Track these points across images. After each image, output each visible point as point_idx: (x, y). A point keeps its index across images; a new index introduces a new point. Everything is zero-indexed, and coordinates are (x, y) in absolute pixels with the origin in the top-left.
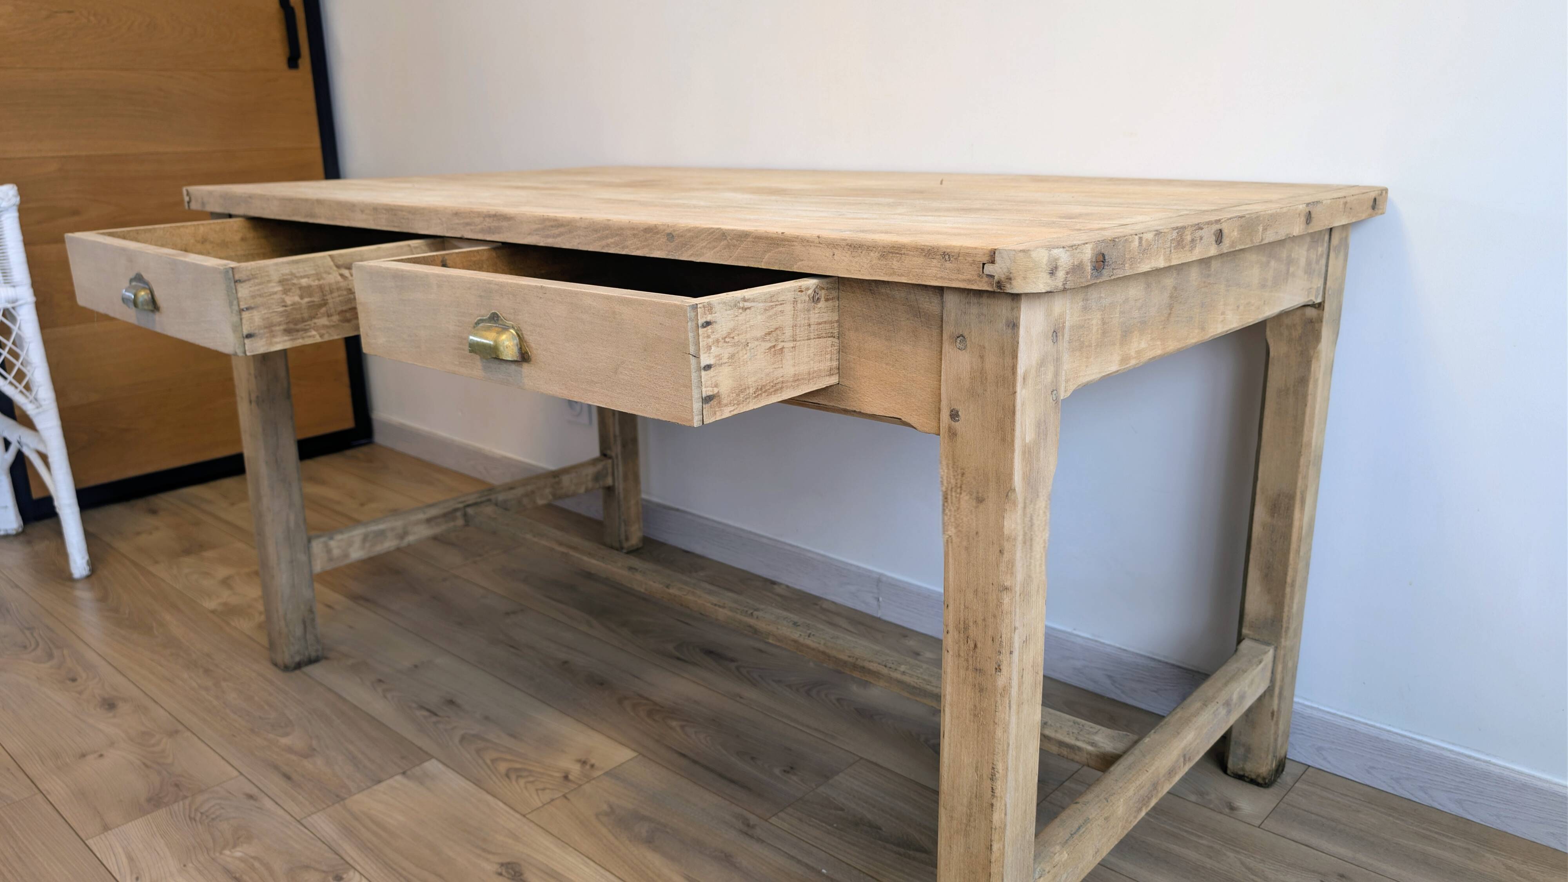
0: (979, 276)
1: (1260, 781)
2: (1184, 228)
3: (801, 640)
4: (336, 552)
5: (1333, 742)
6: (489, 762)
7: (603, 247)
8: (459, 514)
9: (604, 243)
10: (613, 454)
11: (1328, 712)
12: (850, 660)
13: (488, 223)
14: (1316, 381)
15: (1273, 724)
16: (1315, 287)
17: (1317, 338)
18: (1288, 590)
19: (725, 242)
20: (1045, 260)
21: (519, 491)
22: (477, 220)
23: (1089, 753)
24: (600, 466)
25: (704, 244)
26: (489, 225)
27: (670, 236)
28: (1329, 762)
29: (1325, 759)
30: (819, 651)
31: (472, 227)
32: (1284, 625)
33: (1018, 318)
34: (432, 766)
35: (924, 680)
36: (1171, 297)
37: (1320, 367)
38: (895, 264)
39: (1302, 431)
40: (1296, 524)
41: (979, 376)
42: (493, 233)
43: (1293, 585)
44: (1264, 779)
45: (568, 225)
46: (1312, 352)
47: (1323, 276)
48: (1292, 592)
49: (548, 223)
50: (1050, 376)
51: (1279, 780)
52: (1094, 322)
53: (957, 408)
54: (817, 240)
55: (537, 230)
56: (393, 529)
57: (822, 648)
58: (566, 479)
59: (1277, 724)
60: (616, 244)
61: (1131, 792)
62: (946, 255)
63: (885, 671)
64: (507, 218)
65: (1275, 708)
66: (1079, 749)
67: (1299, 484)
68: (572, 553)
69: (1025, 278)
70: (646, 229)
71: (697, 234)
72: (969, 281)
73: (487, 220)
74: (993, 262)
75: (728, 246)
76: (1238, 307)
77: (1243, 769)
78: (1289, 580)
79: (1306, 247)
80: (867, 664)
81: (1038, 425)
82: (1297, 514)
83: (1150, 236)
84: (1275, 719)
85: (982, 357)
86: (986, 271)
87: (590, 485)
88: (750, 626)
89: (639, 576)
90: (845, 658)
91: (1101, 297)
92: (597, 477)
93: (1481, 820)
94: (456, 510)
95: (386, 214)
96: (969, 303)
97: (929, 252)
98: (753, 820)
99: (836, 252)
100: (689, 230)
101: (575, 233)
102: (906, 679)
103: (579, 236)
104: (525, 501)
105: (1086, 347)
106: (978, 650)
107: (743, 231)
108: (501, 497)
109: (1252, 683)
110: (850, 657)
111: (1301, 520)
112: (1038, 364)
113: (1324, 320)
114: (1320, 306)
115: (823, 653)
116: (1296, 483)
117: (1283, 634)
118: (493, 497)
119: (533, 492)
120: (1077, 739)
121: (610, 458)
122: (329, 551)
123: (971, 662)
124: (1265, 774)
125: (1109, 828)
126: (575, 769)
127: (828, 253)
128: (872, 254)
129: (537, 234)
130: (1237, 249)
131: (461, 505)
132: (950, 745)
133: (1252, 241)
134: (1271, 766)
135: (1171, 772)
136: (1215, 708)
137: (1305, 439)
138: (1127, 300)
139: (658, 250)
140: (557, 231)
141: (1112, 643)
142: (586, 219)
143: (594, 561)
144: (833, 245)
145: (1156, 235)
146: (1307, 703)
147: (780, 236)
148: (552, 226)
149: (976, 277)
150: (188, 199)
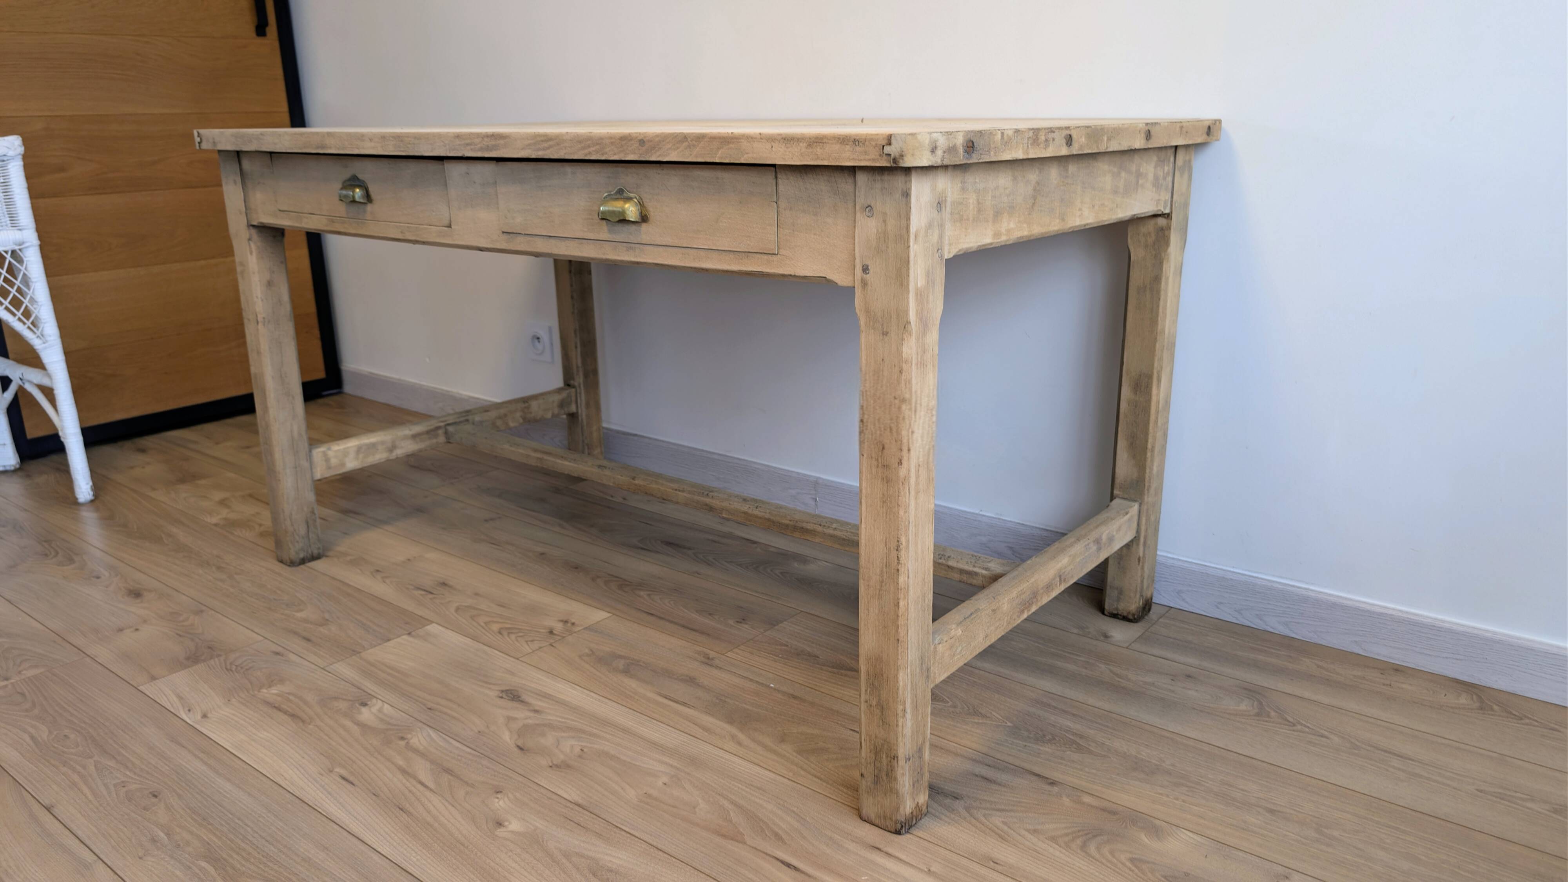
0: (880, 155)
1: (1131, 617)
2: (1038, 130)
3: (750, 511)
4: (334, 461)
5: (1190, 585)
6: (483, 624)
7: (586, 155)
8: (440, 432)
9: (586, 151)
10: (576, 384)
11: (1186, 561)
12: (791, 523)
13: (487, 142)
14: (1167, 279)
15: (1139, 568)
16: (1163, 199)
17: (1167, 243)
18: (1149, 454)
19: (687, 143)
20: (927, 142)
21: (493, 414)
22: (477, 141)
24: (564, 394)
25: (670, 146)
26: (487, 144)
27: (642, 142)
28: (1187, 602)
29: (1184, 600)
30: (766, 519)
31: (472, 147)
32: (1146, 485)
33: (910, 189)
34: (433, 628)
35: (852, 533)
36: (1035, 190)
37: (1170, 267)
38: (819, 150)
39: (1157, 321)
40: (1154, 398)
41: (883, 236)
42: (491, 151)
43: (1153, 451)
44: (1133, 615)
45: (556, 139)
46: (1163, 255)
47: (1170, 191)
48: (1152, 456)
49: (539, 139)
50: (935, 238)
51: (1146, 617)
52: (971, 201)
53: (867, 263)
54: (759, 137)
55: (529, 145)
56: (383, 443)
57: (767, 516)
58: (534, 404)
59: (1143, 568)
60: (597, 152)
61: (1014, 594)
62: (856, 141)
63: (820, 529)
64: (503, 137)
65: (1141, 555)
67: (1156, 365)
68: (546, 457)
69: (913, 155)
70: (621, 138)
71: (664, 138)
72: (873, 160)
73: (486, 139)
74: (890, 144)
75: (689, 146)
76: (1094, 206)
77: (1117, 609)
78: (1149, 446)
79: (1153, 165)
80: (805, 525)
81: (927, 275)
82: (1154, 391)
83: (1011, 133)
84: (1141, 564)
85: (885, 221)
86: (885, 152)
87: (556, 411)
88: (706, 505)
89: (607, 472)
90: (787, 522)
91: (976, 182)
92: (562, 404)
93: (1303, 637)
94: (438, 428)
95: (393, 141)
96: (875, 180)
97: (843, 140)
98: (712, 654)
99: (774, 145)
100: (657, 136)
101: (562, 145)
102: (837, 533)
103: (565, 147)
104: (499, 423)
105: (965, 220)
106: (885, 451)
107: (701, 134)
108: (477, 418)
109: (1119, 529)
110: (790, 521)
111: (1158, 395)
112: (926, 227)
113: (1172, 228)
114: (1168, 216)
115: (769, 520)
116: (1153, 365)
117: (1146, 491)
118: (470, 418)
119: (505, 415)
120: (974, 566)
121: (574, 387)
122: (327, 460)
123: (880, 461)
124: (1134, 611)
125: (997, 619)
126: (558, 627)
127: (768, 146)
128: (801, 144)
129: (529, 149)
130: (1085, 152)
131: (442, 424)
132: (866, 528)
133: (1098, 147)
134: (1139, 604)
135: (1049, 587)
136: (1086, 543)
137: (1160, 327)
138: (997, 188)
139: (632, 154)
140: (546, 145)
141: (1012, 520)
142: (572, 133)
143: (566, 463)
144: (771, 139)
145: (1015, 132)
146: (1170, 555)
147: (730, 136)
148: (542, 141)
149: (878, 157)
150: (199, 139)
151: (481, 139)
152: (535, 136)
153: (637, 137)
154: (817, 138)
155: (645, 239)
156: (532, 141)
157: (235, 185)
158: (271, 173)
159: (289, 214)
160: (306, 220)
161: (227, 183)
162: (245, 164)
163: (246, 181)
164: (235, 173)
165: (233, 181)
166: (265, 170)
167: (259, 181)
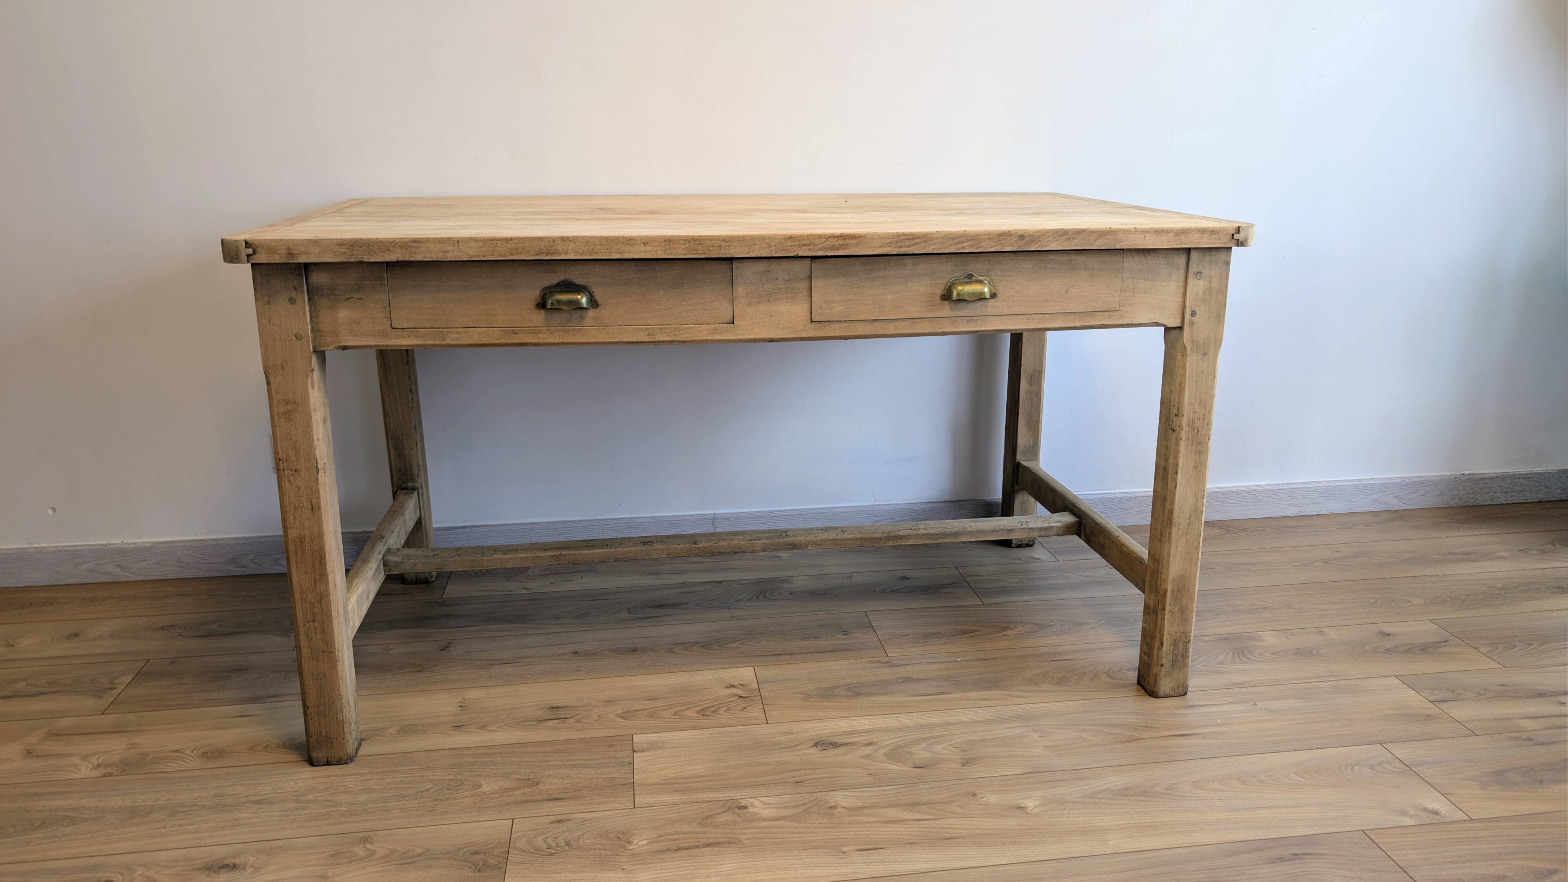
0: (1230, 240)
3: (839, 537)
6: (674, 717)
7: (959, 249)
8: (381, 565)
9: (960, 246)
10: (417, 485)
12: (884, 535)
13: (830, 242)
19: (1067, 236)
23: (1058, 528)
24: (415, 499)
25: (1050, 239)
27: (1021, 237)
30: (856, 539)
31: (810, 247)
32: (1039, 447)
34: (643, 738)
38: (1183, 238)
41: (1209, 291)
45: (924, 237)
49: (901, 237)
53: (1195, 310)
54: (1135, 230)
56: (365, 590)
57: (858, 536)
60: (971, 246)
62: (1213, 232)
66: (1052, 527)
70: (1000, 234)
71: (1044, 234)
72: (1224, 243)
74: (1238, 232)
80: (897, 533)
85: (1210, 282)
86: (1235, 238)
88: (789, 544)
90: (881, 535)
94: (381, 561)
96: (1205, 255)
97: (1203, 231)
99: (1146, 235)
100: (1038, 232)
101: (930, 242)
103: (935, 244)
107: (1081, 229)
110: (882, 533)
115: (861, 539)
121: (415, 489)
126: (736, 691)
127: (1142, 236)
128: (1169, 234)
140: (912, 242)
142: (943, 232)
147: (1109, 229)
148: (907, 239)
149: (1228, 241)
150: (250, 251)
151: (824, 240)
152: (898, 235)
153: (1017, 233)
154: (1183, 230)
155: (990, 311)
156: (893, 240)
157: (292, 304)
158: (384, 285)
159: (418, 331)
160: (455, 336)
161: (269, 303)
162: (319, 278)
163: (316, 297)
164: (295, 289)
165: (288, 300)
166: (368, 283)
167: (350, 296)
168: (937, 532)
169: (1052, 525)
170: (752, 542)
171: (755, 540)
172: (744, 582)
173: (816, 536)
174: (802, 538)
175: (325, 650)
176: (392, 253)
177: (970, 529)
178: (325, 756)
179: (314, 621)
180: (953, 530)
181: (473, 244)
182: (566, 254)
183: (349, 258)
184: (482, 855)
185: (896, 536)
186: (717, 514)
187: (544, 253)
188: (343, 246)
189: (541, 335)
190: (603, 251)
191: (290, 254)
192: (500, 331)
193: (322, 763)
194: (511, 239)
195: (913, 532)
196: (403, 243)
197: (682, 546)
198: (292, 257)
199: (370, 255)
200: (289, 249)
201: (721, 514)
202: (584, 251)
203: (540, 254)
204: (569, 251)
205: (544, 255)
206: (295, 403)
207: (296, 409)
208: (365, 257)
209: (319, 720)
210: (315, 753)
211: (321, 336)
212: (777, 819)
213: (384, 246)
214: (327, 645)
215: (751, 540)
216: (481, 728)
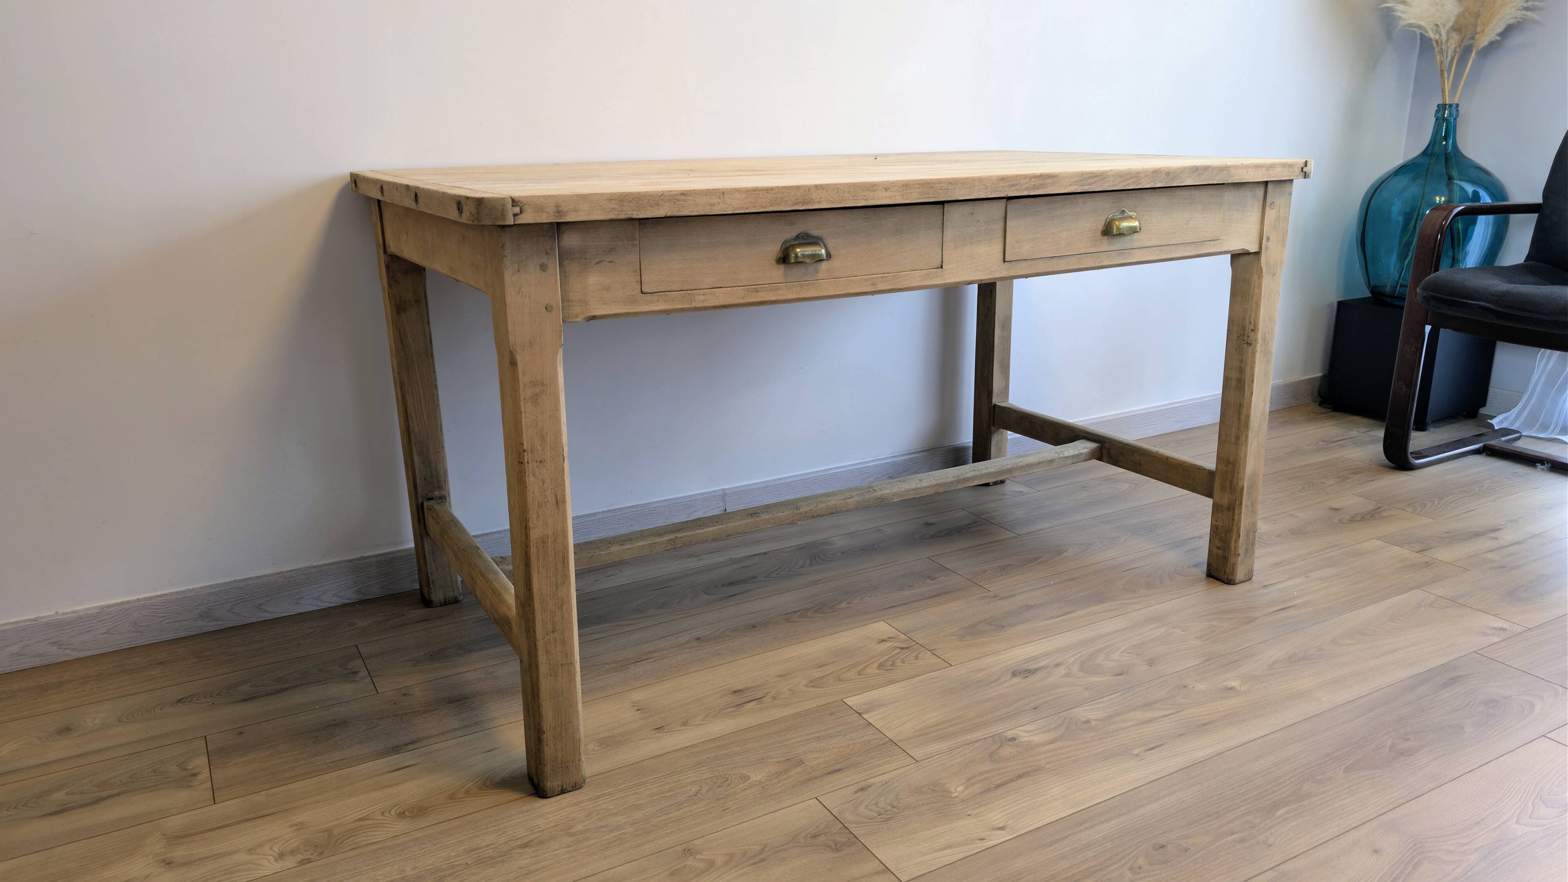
7: (1125, 186)
9: (1126, 183)
13: (1034, 182)
19: (1198, 173)
23: (1086, 453)
26: (1035, 183)
27: (1168, 173)
30: (933, 486)
31: (1017, 187)
41: (1278, 219)
42: (1038, 189)
45: (1101, 175)
49: (1085, 176)
54: (1241, 166)
55: (1077, 181)
60: (1134, 183)
62: (1290, 166)
64: (1051, 176)
66: (1081, 454)
70: (1154, 171)
71: (1183, 171)
73: (1033, 180)
74: (1306, 165)
75: (1199, 175)
86: (1304, 170)
90: (952, 479)
99: (1249, 170)
100: (1178, 169)
101: (1106, 180)
103: (1108, 181)
127: (1246, 171)
128: (1263, 169)
129: (1076, 185)
139: (1160, 182)
142: (1114, 170)
144: (1247, 167)
147: (1225, 166)
148: (1089, 178)
149: (1299, 174)
150: (517, 210)
151: (1028, 180)
152: (1083, 174)
153: (1165, 170)
154: (1271, 165)
155: (1136, 244)
156: (1079, 179)
157: (543, 271)
158: (635, 245)
159: (666, 295)
160: (702, 298)
161: (518, 271)
162: (571, 240)
163: (566, 263)
164: (547, 253)
165: (539, 266)
166: (620, 243)
167: (601, 259)
168: (997, 470)
169: (1081, 452)
170: (847, 501)
171: (849, 498)
172: (788, 550)
173: (899, 488)
174: (888, 491)
175: (564, 663)
176: (661, 208)
177: (1021, 464)
178: (560, 784)
179: (554, 632)
180: (1009, 467)
181: (737, 195)
182: (819, 202)
183: (618, 215)
184: (823, 836)
185: (965, 479)
186: (726, 489)
187: (800, 202)
188: (613, 202)
189: (780, 292)
190: (851, 198)
191: (559, 212)
192: (743, 290)
193: (557, 793)
194: (772, 189)
195: (977, 473)
196: (671, 196)
197: (786, 513)
198: (561, 216)
199: (639, 210)
200: (557, 206)
201: (729, 489)
202: (834, 199)
203: (797, 204)
204: (822, 199)
205: (801, 204)
206: (543, 384)
207: (544, 391)
208: (634, 212)
209: (555, 744)
210: (549, 782)
211: (570, 306)
212: (1052, 742)
213: (653, 200)
214: (567, 656)
215: (845, 499)
216: (685, 724)
